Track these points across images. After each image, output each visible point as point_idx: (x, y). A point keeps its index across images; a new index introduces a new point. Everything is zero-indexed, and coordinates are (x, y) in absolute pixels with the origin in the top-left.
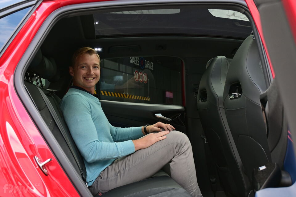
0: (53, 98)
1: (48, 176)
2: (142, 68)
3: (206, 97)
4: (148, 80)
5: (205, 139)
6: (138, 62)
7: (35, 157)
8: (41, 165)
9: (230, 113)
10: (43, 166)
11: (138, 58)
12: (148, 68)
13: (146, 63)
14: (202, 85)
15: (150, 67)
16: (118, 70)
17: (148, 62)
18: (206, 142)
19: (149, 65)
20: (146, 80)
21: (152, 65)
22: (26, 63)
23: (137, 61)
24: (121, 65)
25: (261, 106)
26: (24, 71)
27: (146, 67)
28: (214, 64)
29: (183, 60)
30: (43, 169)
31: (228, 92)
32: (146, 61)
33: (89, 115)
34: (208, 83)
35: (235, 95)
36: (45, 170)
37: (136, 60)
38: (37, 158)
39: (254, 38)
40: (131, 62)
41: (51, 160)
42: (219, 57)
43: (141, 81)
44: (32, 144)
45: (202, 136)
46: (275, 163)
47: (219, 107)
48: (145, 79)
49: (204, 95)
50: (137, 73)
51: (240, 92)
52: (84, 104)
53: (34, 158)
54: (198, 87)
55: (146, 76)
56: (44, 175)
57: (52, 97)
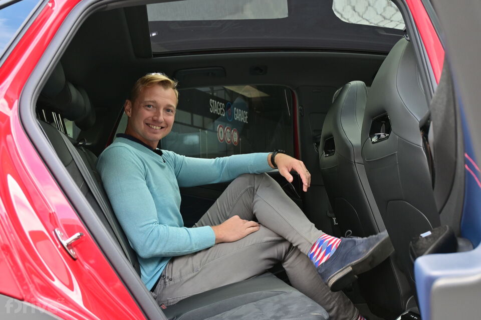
0: (84, 151)
1: (77, 260)
2: (230, 121)
3: (334, 148)
4: (240, 139)
5: (334, 219)
6: (222, 111)
7: (56, 230)
8: (65, 243)
9: (371, 166)
10: (68, 245)
11: (223, 104)
12: (239, 120)
13: (236, 113)
14: (326, 130)
15: (242, 119)
16: (190, 123)
17: (240, 110)
18: (335, 223)
19: (240, 115)
20: (236, 139)
21: (245, 116)
22: (39, 82)
23: (221, 109)
24: (195, 116)
25: (422, 148)
26: (36, 96)
27: (236, 119)
28: (345, 95)
29: (295, 91)
30: (69, 249)
31: (369, 133)
32: (235, 108)
33: (143, 180)
34: (336, 126)
35: (379, 136)
36: (71, 252)
37: (219, 107)
38: (58, 233)
39: (408, 38)
40: (212, 112)
41: (80, 236)
42: (353, 83)
43: (229, 142)
44: (51, 212)
45: (329, 214)
46: (447, 226)
47: (355, 162)
48: (234, 138)
49: (330, 145)
50: (221, 128)
51: (388, 130)
52: (134, 163)
53: (53, 232)
54: (321, 134)
55: (236, 134)
56: (71, 259)
57: (82, 150)
